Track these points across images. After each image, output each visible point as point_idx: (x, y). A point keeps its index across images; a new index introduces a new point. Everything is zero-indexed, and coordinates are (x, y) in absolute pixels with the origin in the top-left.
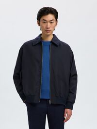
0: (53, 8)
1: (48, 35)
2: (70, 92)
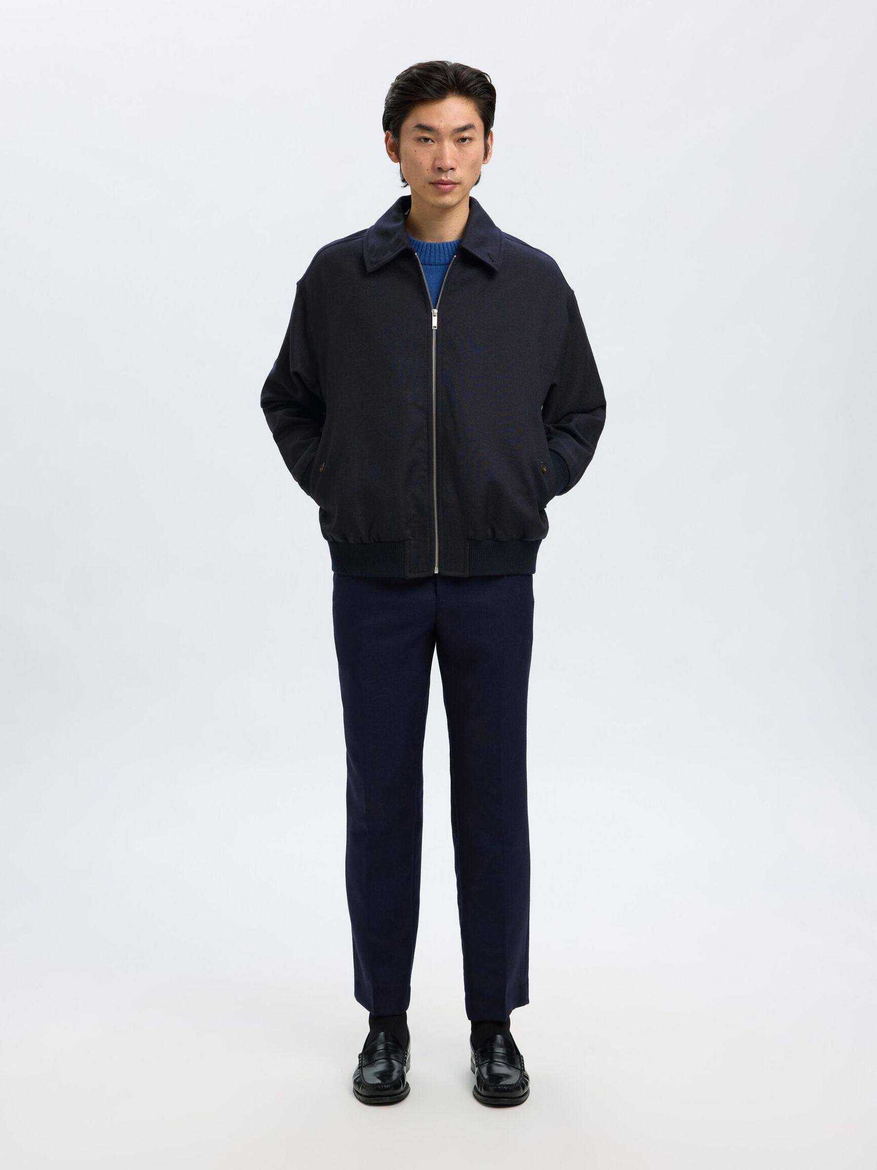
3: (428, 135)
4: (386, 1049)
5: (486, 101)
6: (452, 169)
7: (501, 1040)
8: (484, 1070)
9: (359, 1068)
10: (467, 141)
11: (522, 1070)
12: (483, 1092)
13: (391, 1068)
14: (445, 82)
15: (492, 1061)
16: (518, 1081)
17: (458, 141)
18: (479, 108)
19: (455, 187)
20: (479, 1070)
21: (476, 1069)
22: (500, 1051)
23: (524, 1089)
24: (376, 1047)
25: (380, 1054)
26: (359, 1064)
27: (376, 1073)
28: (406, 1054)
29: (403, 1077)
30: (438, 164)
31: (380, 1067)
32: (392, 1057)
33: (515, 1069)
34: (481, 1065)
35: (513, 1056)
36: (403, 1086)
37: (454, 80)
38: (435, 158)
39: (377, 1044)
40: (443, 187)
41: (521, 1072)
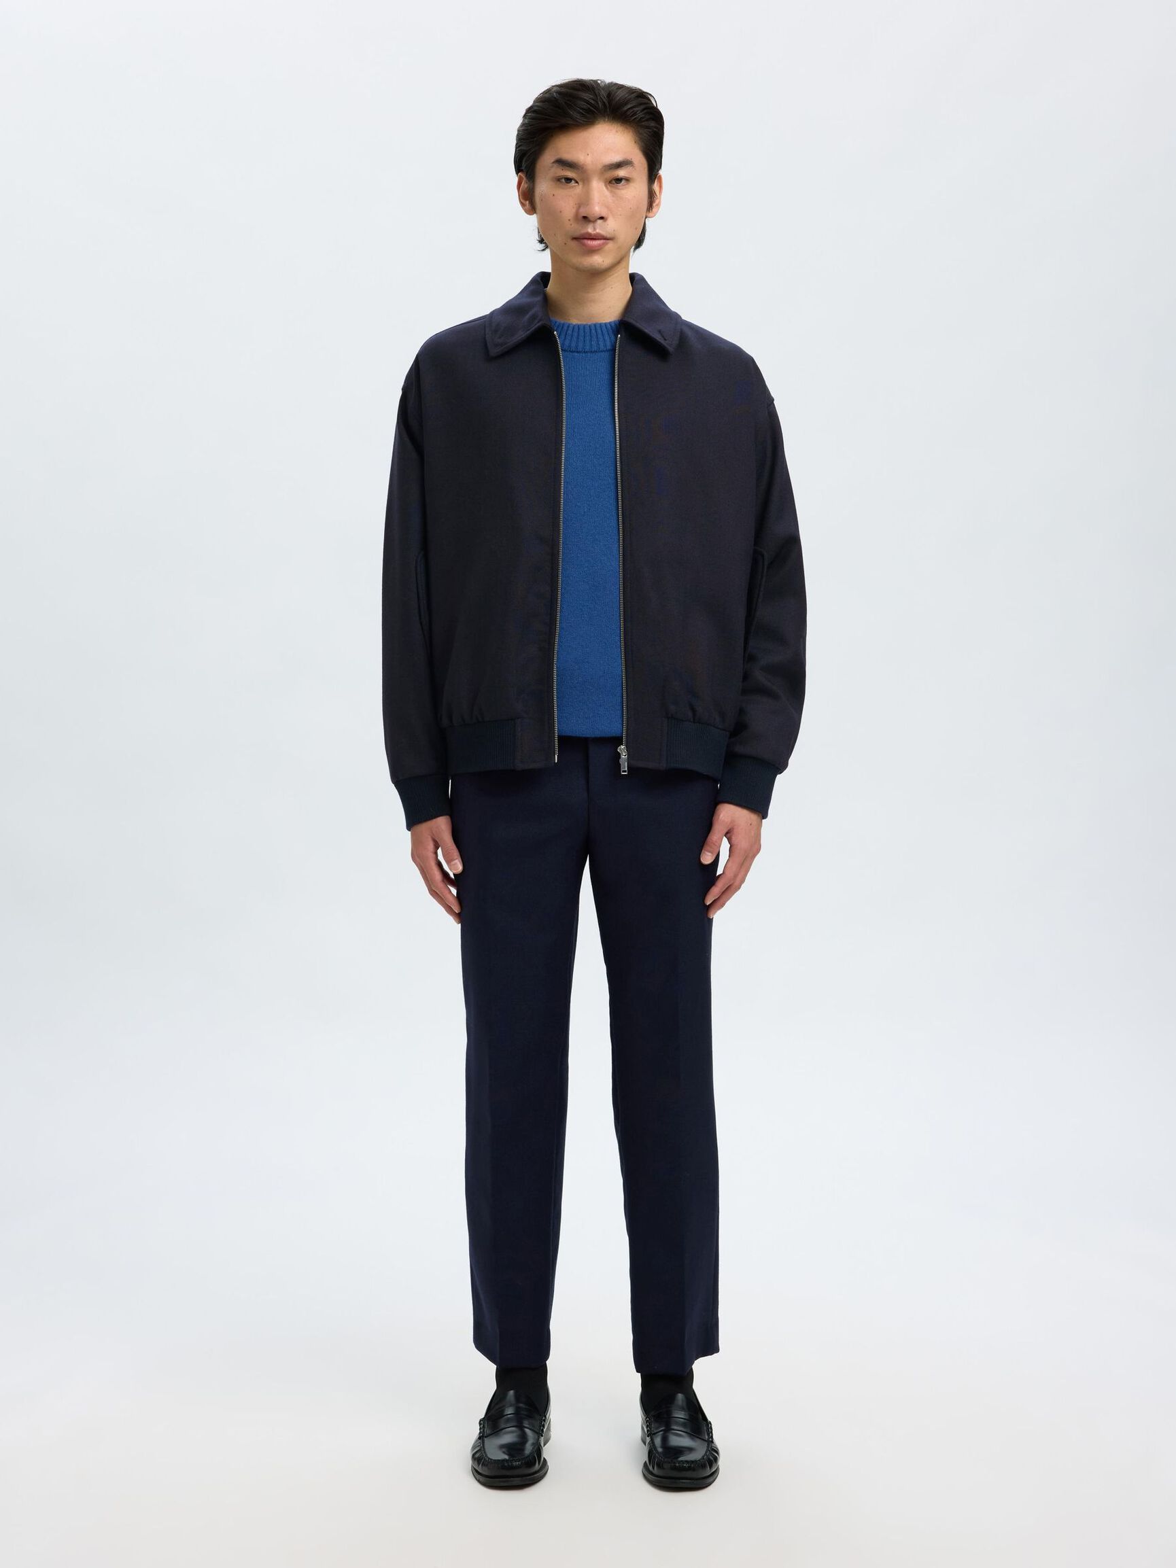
0: (621, 87)
1: (597, 275)
2: (750, 688)
3: (571, 173)
4: (517, 1412)
5: (650, 131)
6: (602, 218)
7: (682, 1401)
8: (658, 1441)
9: (480, 1438)
10: (623, 182)
11: (710, 1441)
12: (656, 1471)
13: (524, 1438)
14: (593, 102)
15: (668, 1429)
16: (703, 1457)
17: (610, 182)
18: (641, 139)
19: (607, 244)
20: (652, 1440)
21: (648, 1439)
22: (680, 1415)
23: (711, 1466)
24: (503, 1411)
25: (508, 1420)
26: (480, 1433)
27: (502, 1447)
28: (544, 1421)
29: (538, 1451)
30: (583, 212)
31: (508, 1437)
32: (526, 1424)
33: (700, 1440)
34: (654, 1434)
35: (699, 1424)
36: (539, 1464)
37: (605, 100)
38: (579, 204)
39: (504, 1406)
40: (590, 243)
41: (708, 1445)
